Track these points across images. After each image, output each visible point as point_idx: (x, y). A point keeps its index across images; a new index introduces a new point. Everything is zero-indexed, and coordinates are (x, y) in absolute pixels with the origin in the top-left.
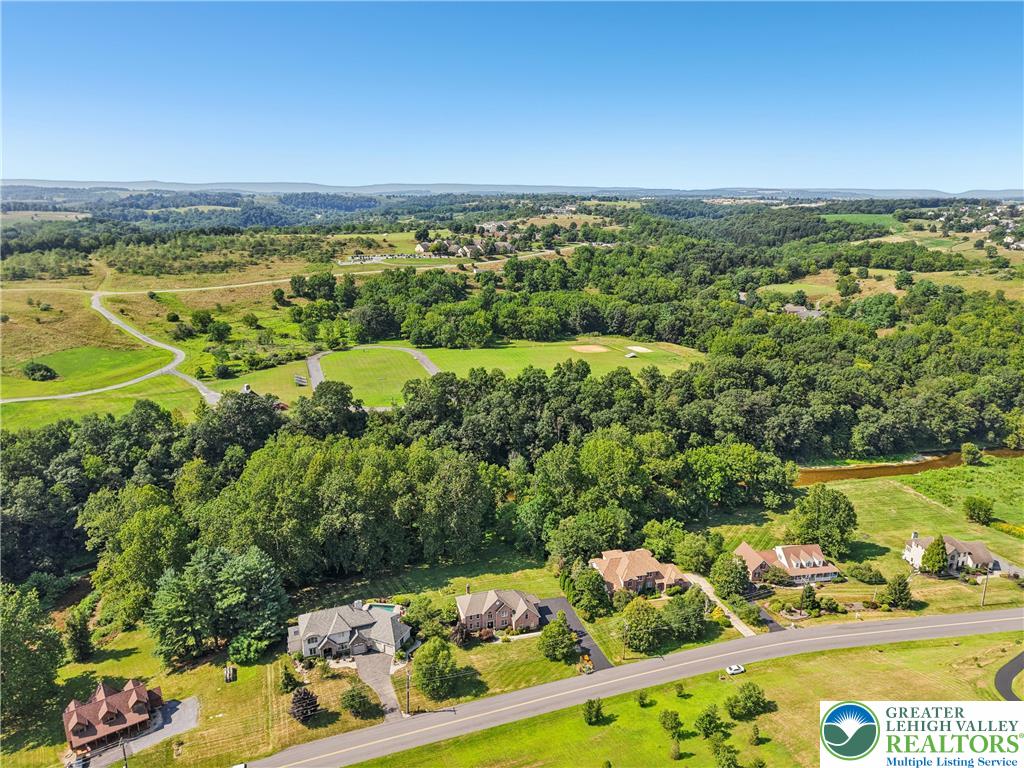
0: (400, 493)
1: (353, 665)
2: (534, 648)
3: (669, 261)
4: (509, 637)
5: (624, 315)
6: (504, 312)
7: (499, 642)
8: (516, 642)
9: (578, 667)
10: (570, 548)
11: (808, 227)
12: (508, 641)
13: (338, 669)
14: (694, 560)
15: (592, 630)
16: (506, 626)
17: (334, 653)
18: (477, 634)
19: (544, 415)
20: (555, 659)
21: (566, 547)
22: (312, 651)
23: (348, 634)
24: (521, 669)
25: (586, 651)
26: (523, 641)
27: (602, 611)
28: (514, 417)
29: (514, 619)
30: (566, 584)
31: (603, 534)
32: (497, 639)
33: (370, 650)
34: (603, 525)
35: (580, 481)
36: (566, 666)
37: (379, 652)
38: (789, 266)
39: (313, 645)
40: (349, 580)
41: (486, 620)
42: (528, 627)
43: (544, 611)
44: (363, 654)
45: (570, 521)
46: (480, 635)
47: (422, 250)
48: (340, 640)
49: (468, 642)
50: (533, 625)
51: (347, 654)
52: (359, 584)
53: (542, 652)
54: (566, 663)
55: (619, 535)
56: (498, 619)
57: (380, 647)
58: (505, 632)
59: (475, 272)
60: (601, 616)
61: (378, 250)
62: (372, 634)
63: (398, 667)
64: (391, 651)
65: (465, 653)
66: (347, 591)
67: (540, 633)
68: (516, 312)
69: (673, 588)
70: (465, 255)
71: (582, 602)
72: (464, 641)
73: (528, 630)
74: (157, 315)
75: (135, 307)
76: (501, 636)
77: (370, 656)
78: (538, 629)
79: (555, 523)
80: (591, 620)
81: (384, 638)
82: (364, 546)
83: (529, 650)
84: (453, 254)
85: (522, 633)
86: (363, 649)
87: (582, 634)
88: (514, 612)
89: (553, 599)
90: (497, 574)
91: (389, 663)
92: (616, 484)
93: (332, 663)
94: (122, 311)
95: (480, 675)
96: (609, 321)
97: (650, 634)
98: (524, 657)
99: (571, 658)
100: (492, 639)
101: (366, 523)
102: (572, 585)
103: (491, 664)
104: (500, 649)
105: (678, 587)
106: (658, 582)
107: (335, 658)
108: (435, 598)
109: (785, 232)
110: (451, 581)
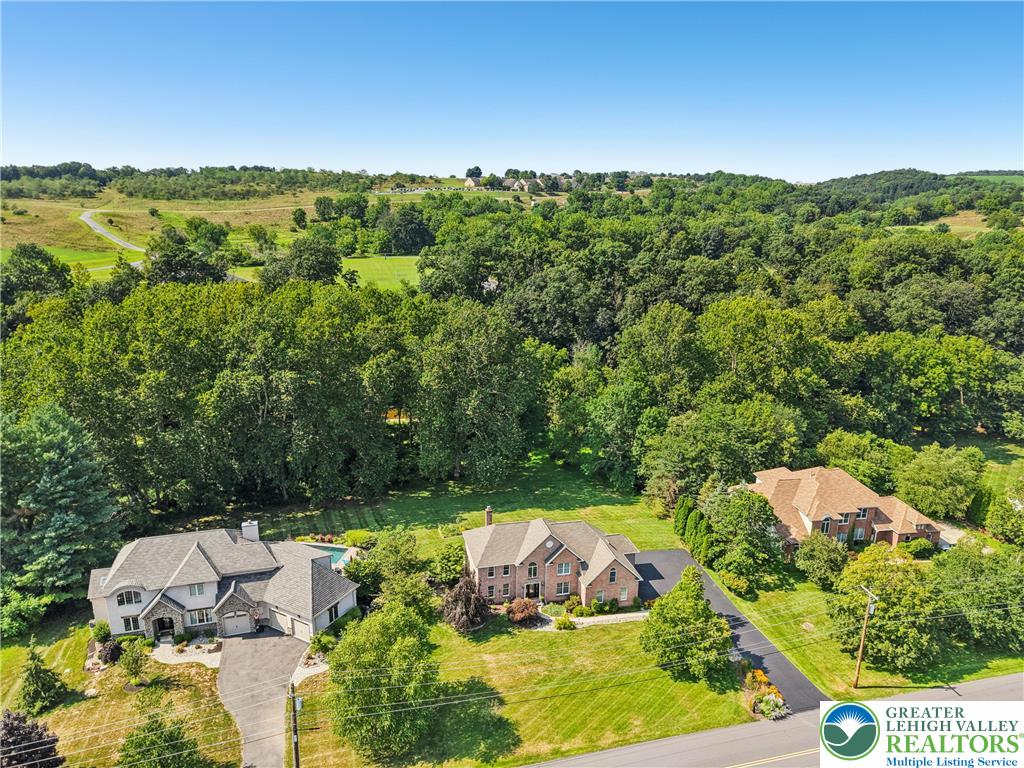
0: (374, 347)
1: (212, 661)
2: (633, 645)
3: (766, 202)
4: (573, 618)
5: (723, 235)
6: (569, 222)
7: (551, 628)
8: (588, 630)
9: (744, 699)
10: (694, 460)
11: (923, 184)
12: (571, 627)
13: (174, 667)
14: (945, 494)
15: (755, 614)
16: (566, 596)
17: (178, 629)
18: (502, 610)
19: (627, 302)
20: (685, 675)
21: (684, 460)
22: (130, 622)
23: (214, 590)
24: (603, 694)
25: (756, 662)
26: (604, 629)
27: (768, 579)
28: (580, 301)
29: (585, 580)
30: (690, 523)
31: (754, 442)
32: (544, 622)
33: (263, 628)
34: (753, 425)
35: (702, 364)
36: (713, 695)
37: (281, 634)
38: (919, 205)
39: (130, 610)
40: (289, 507)
41: (523, 579)
42: (615, 601)
43: (648, 572)
44: (245, 636)
45: (688, 419)
46: (510, 612)
47: (473, 184)
48: (193, 602)
49: (481, 622)
50: (624, 598)
51: (210, 633)
52: (300, 515)
53: (654, 657)
54: (712, 687)
55: (785, 445)
56: (549, 579)
57: (283, 622)
58: (563, 609)
59: (533, 203)
60: (768, 588)
61: (423, 185)
62: (271, 593)
63: (311, 671)
64: (305, 632)
65: (472, 647)
66: (274, 525)
67: (640, 616)
68: (583, 222)
69: (913, 543)
70: (522, 189)
71: (728, 558)
72: (472, 622)
73: (615, 607)
74: (152, 229)
75: (129, 221)
76: (556, 615)
77: (261, 640)
78: (636, 607)
79: (660, 426)
80: (750, 595)
81: (292, 602)
82: (301, 438)
83: (619, 650)
84: (509, 189)
85: (601, 611)
86: (245, 624)
87: (737, 622)
88: (585, 566)
89: (662, 551)
90: (550, 509)
91: (295, 661)
92: (769, 367)
93: (165, 654)
94: (111, 222)
95: (502, 702)
96: (702, 242)
97: (921, 629)
98: (609, 665)
99: (724, 676)
100: (533, 621)
101: (301, 392)
102: (704, 523)
103: (530, 675)
104: (552, 644)
105: (923, 542)
106: (878, 528)
107: (178, 640)
108: (428, 541)
109: (895, 190)
110: (465, 515)
